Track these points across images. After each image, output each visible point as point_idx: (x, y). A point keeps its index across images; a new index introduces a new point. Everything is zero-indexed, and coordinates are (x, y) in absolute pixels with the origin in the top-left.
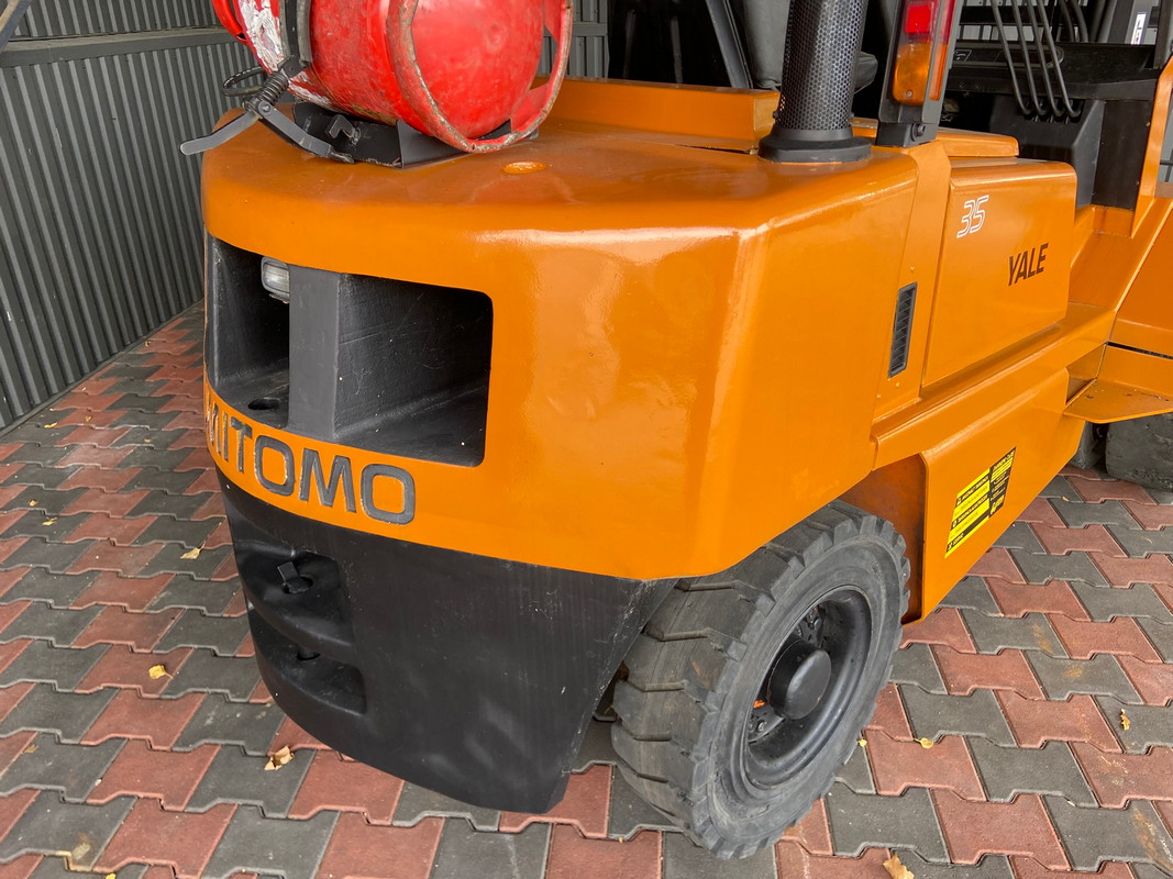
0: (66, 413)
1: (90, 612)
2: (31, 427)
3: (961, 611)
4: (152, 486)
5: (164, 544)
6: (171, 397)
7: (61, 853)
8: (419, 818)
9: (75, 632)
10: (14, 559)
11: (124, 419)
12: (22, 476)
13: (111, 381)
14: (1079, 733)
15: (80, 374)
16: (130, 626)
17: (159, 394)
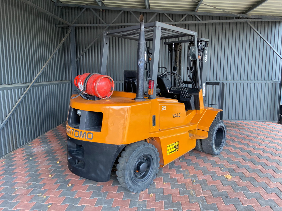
0: (32, 144)
1: (39, 169)
2: (26, 146)
3: (176, 169)
4: (47, 154)
5: (50, 161)
6: (50, 142)
7: (37, 195)
8: (89, 191)
9: (37, 172)
10: (25, 163)
11: (42, 145)
12: (25, 152)
13: (40, 139)
14: (187, 182)
15: (34, 138)
16: (46, 171)
17: (48, 141)
